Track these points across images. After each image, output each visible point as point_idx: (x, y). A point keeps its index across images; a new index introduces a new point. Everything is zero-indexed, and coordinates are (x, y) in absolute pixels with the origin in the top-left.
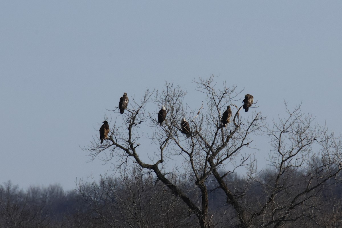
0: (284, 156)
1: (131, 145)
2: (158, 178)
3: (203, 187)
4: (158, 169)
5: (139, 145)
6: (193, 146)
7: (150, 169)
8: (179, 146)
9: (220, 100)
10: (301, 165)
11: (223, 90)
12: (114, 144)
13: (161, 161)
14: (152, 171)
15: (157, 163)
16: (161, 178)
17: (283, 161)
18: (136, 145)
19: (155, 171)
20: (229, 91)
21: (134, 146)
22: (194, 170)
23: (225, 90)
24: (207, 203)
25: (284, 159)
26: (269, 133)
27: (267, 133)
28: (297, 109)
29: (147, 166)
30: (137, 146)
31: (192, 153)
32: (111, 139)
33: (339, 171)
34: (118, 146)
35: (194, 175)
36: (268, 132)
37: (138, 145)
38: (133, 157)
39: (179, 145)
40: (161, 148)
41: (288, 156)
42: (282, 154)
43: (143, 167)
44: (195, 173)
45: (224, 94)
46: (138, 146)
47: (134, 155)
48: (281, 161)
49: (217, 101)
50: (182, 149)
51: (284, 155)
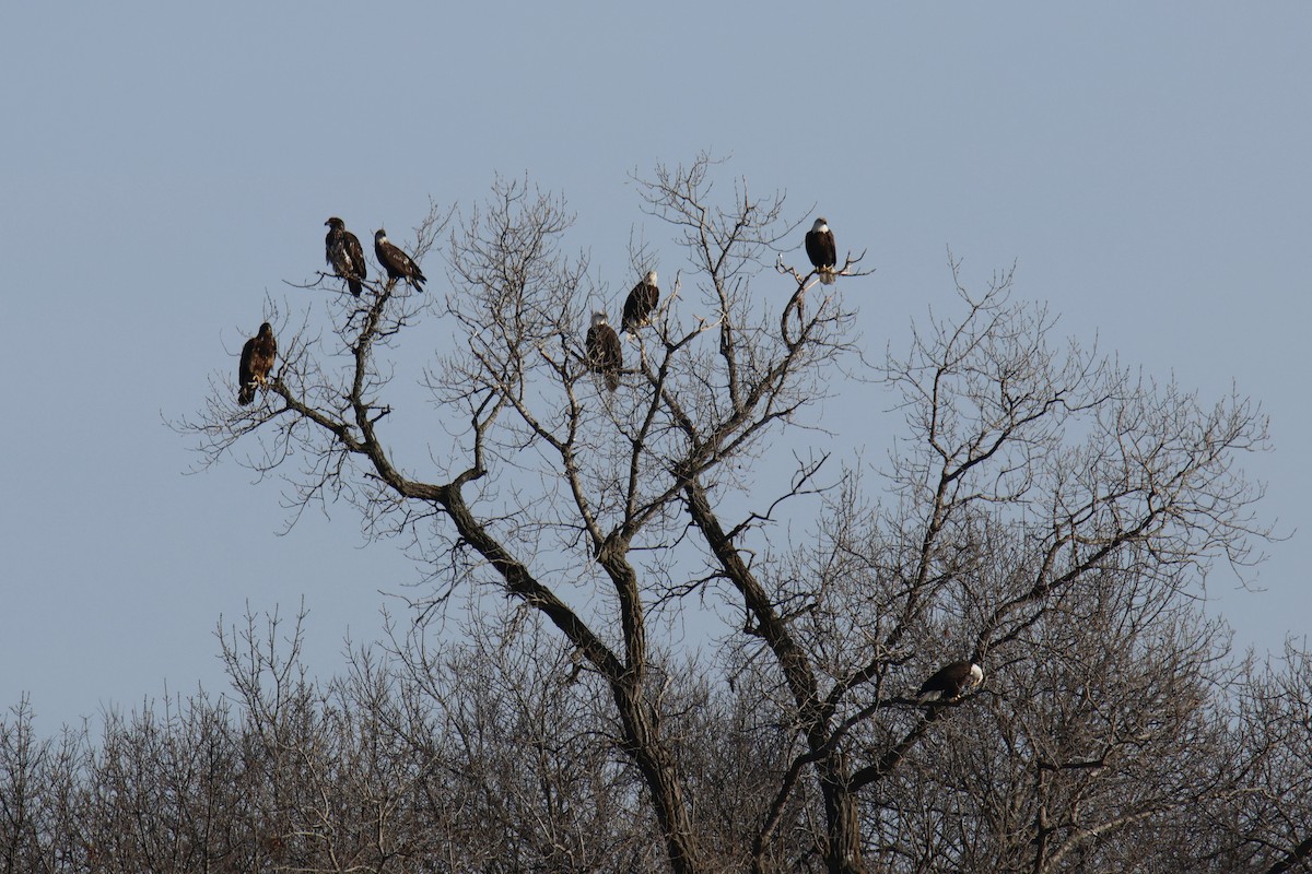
0: (952, 463)
1: (361, 411)
2: (460, 536)
3: (623, 570)
4: (461, 501)
5: (389, 412)
6: (573, 417)
7: (433, 502)
8: (522, 414)
9: (725, 248)
10: (1018, 496)
11: (733, 212)
12: (291, 404)
13: (476, 473)
14: (438, 510)
15: (459, 481)
16: (473, 535)
17: (946, 479)
18: (379, 412)
19: (448, 510)
20: (755, 218)
21: (370, 415)
22: (583, 508)
23: (743, 211)
24: (640, 631)
25: (951, 471)
26: (894, 375)
27: (884, 375)
28: (998, 285)
29: (420, 490)
30: (380, 417)
31: (570, 441)
32: (279, 387)
33: (1150, 518)
34: (307, 413)
35: (584, 525)
36: (890, 369)
37: (386, 412)
38: (366, 456)
39: (523, 409)
40: (474, 422)
41: (963, 459)
42: (943, 453)
43: (403, 494)
44: (586, 519)
45: (738, 226)
46: (383, 414)
47: (370, 448)
48: (940, 478)
49: (715, 253)
50: (535, 426)
51: (953, 456)
